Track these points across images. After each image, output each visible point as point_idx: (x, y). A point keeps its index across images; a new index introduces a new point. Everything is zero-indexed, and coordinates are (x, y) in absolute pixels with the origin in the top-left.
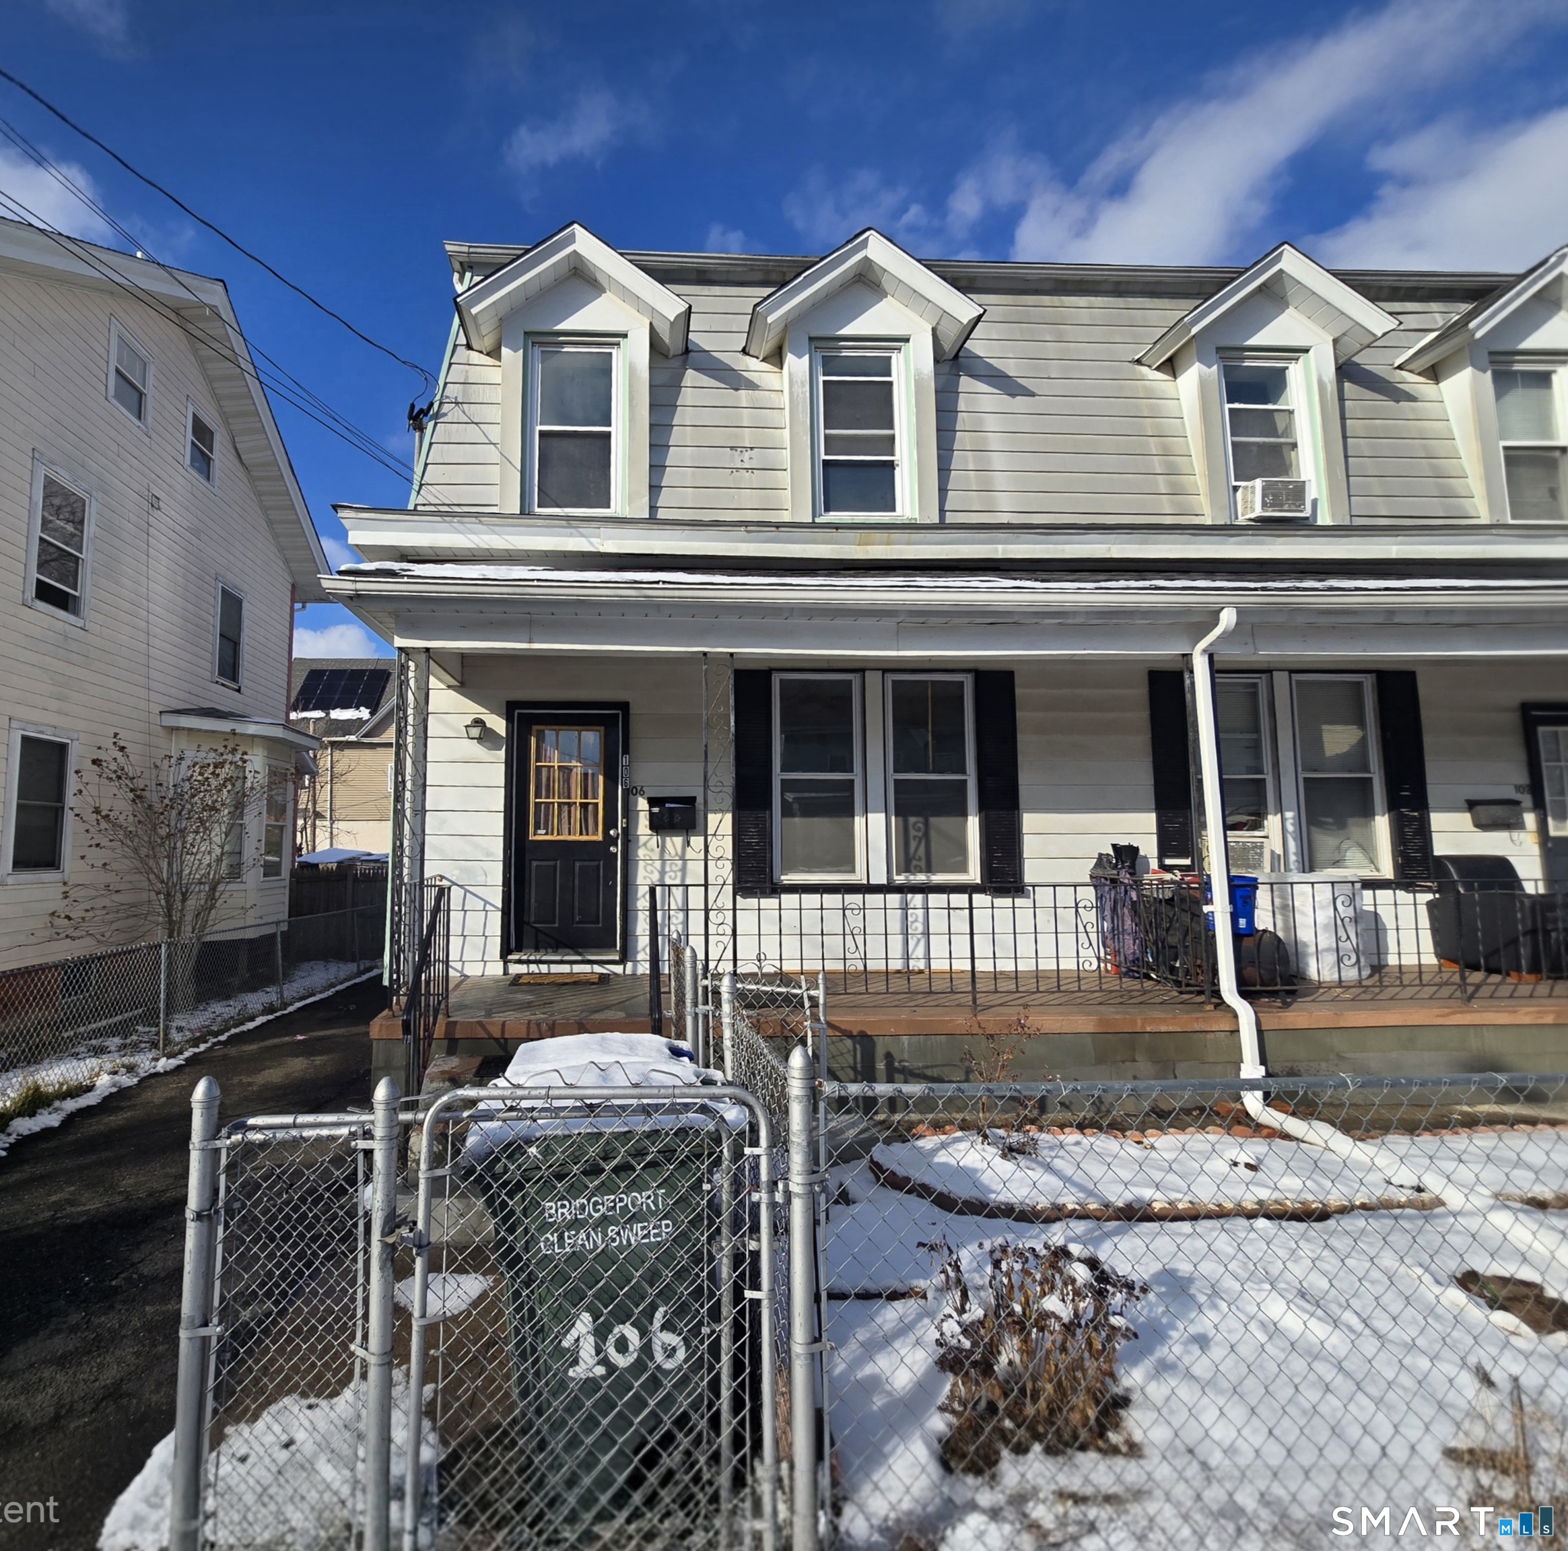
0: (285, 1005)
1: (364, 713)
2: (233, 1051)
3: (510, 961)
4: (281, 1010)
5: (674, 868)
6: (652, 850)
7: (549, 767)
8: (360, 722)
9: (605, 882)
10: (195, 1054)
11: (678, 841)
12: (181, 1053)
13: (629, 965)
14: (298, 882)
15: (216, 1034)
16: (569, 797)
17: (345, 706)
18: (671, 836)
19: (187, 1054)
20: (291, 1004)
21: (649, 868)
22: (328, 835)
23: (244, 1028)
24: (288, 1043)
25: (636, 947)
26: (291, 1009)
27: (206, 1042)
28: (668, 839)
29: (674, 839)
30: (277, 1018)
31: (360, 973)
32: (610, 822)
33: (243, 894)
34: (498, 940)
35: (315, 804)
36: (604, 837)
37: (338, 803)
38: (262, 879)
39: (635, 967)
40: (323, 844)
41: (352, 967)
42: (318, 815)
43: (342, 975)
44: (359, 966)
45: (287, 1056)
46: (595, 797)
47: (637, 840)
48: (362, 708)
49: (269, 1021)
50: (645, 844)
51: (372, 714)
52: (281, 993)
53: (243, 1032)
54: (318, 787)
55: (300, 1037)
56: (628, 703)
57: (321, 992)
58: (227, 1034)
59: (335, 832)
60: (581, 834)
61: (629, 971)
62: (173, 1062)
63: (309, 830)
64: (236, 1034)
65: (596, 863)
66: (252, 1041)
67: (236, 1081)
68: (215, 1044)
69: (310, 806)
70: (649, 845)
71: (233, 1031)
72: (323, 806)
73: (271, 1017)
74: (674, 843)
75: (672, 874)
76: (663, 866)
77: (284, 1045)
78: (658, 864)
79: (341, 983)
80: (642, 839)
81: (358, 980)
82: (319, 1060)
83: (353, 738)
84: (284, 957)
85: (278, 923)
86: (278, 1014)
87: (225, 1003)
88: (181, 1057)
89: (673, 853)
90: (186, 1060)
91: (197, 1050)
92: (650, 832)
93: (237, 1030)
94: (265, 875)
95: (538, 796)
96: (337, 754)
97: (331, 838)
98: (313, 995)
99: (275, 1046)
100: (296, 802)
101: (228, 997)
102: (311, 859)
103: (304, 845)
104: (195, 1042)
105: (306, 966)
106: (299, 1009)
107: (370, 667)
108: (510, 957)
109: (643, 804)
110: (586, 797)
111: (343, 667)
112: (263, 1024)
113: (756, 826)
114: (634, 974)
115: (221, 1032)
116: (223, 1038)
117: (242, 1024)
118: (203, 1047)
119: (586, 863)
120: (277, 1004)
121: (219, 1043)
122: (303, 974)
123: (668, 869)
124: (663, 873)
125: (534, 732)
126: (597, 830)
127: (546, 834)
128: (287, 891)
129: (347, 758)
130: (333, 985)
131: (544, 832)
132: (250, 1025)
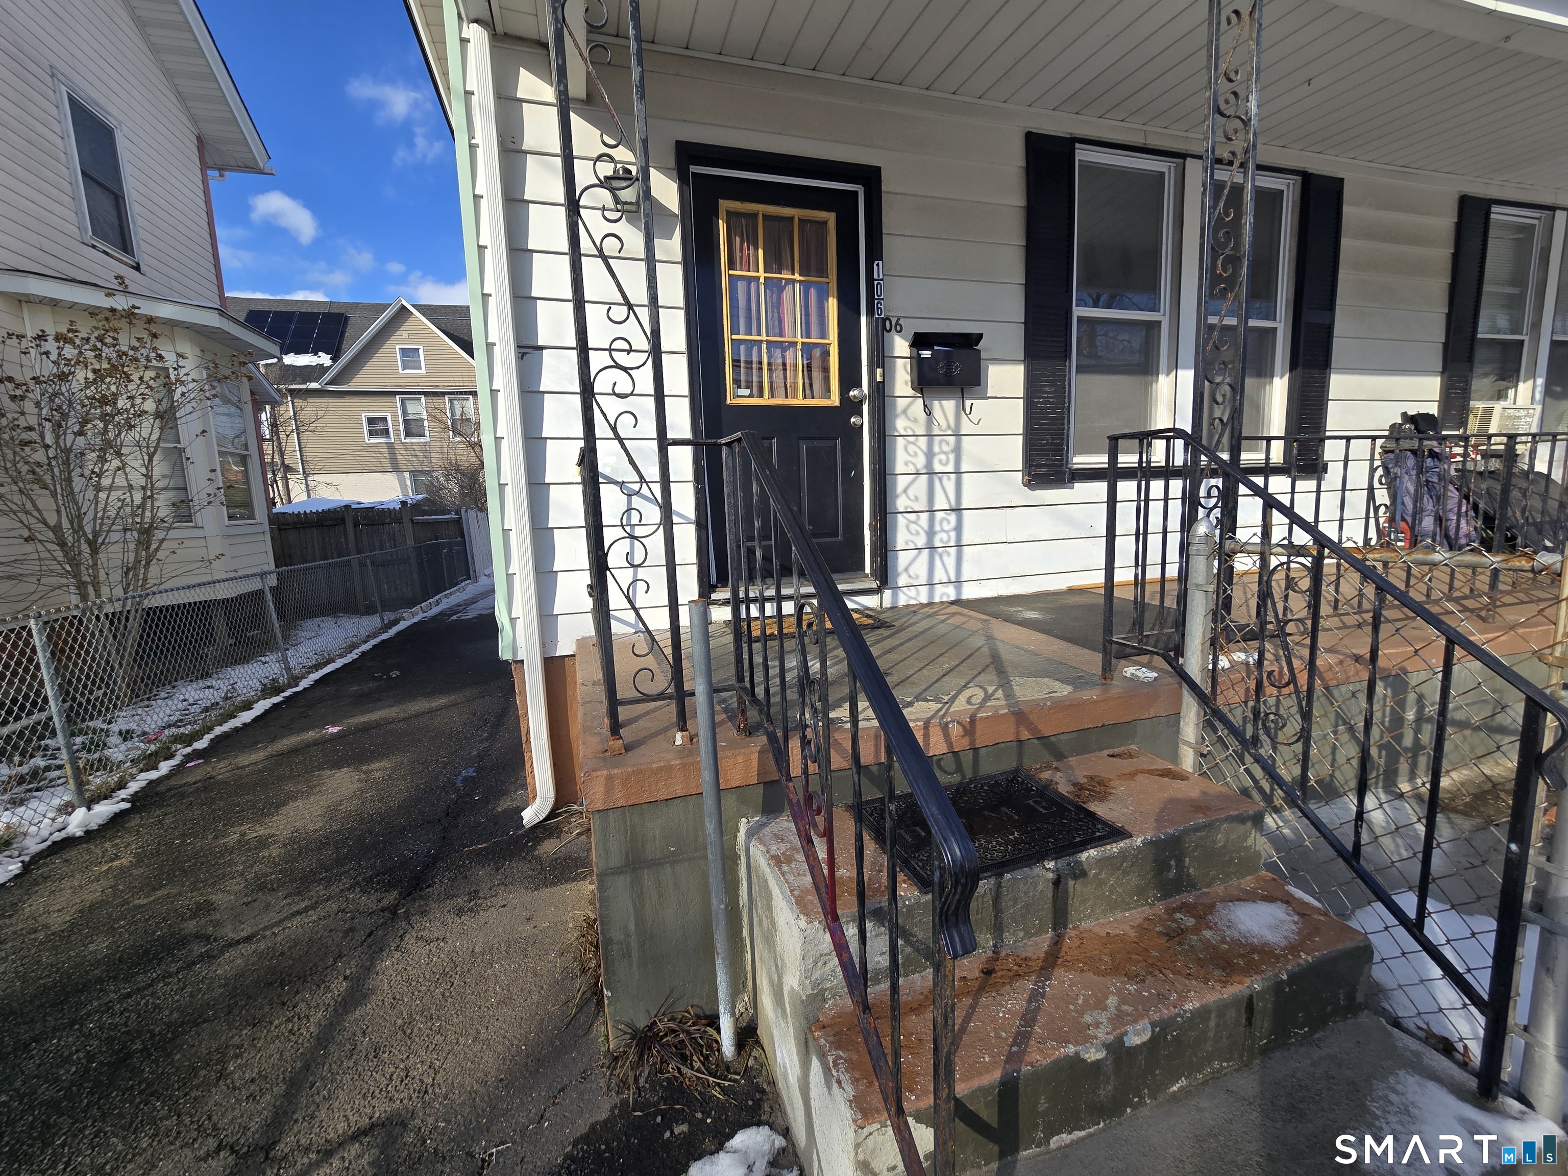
0: (295, 680)
1: (325, 359)
2: (221, 768)
3: (715, 603)
4: (290, 686)
5: (946, 448)
6: (915, 420)
7: (749, 279)
8: (321, 370)
9: (846, 471)
10: (151, 782)
11: (949, 405)
12: (121, 785)
13: (887, 594)
14: (280, 530)
15: (189, 740)
16: (781, 336)
17: (300, 351)
18: (940, 398)
19: (134, 787)
20: (304, 677)
21: (911, 448)
22: (303, 487)
23: (236, 723)
24: (315, 743)
25: (895, 566)
26: (304, 684)
27: (170, 756)
28: (936, 403)
29: (944, 402)
30: (287, 699)
31: (387, 627)
32: (850, 378)
33: (202, 542)
34: (694, 570)
35: (282, 454)
36: (841, 400)
37: (309, 456)
38: (227, 522)
39: (895, 596)
40: (298, 494)
41: (373, 622)
42: (287, 469)
43: (364, 633)
44: (382, 620)
45: (320, 768)
46: (824, 334)
47: (894, 406)
48: (320, 354)
49: (275, 706)
50: (905, 412)
51: (334, 359)
52: (285, 660)
53: (236, 730)
54: (282, 435)
55: (334, 730)
56: (878, 170)
57: (341, 656)
58: (208, 738)
59: (311, 483)
60: (805, 397)
61: (887, 603)
62: (104, 810)
63: (280, 483)
64: (226, 736)
65: (830, 443)
66: (252, 746)
67: (233, 837)
68: (188, 758)
69: (277, 459)
70: (910, 412)
71: (218, 730)
72: (293, 458)
73: (276, 699)
74: (944, 408)
75: (943, 457)
76: (930, 445)
77: (308, 746)
78: (923, 441)
79: (365, 642)
80: (901, 403)
81: (385, 636)
82: (379, 768)
83: (314, 385)
84: (281, 617)
85: (263, 575)
86: (287, 693)
87: (201, 684)
88: (123, 794)
89: (943, 424)
90: (135, 799)
91: (153, 775)
92: (911, 392)
93: (226, 727)
94: (230, 518)
95: (735, 330)
96: (299, 403)
97: (308, 491)
98: (331, 661)
99: (295, 751)
100: (262, 455)
101: (206, 675)
102: (288, 509)
103: (277, 500)
104: (151, 762)
105: (309, 624)
106: (318, 682)
107: (322, 310)
108: (714, 596)
109: (901, 346)
110: (808, 337)
111: (289, 309)
112: (267, 712)
113: (1053, 384)
114: (893, 608)
115: (196, 736)
116: (202, 744)
117: (232, 716)
118: (165, 767)
119: (816, 443)
120: (283, 680)
121: (197, 754)
122: (307, 634)
123: (936, 449)
124: (930, 455)
125: (722, 213)
126: (828, 390)
127: (751, 396)
128: (268, 537)
129: (310, 408)
130: (353, 647)
131: (747, 392)
132: (246, 717)
